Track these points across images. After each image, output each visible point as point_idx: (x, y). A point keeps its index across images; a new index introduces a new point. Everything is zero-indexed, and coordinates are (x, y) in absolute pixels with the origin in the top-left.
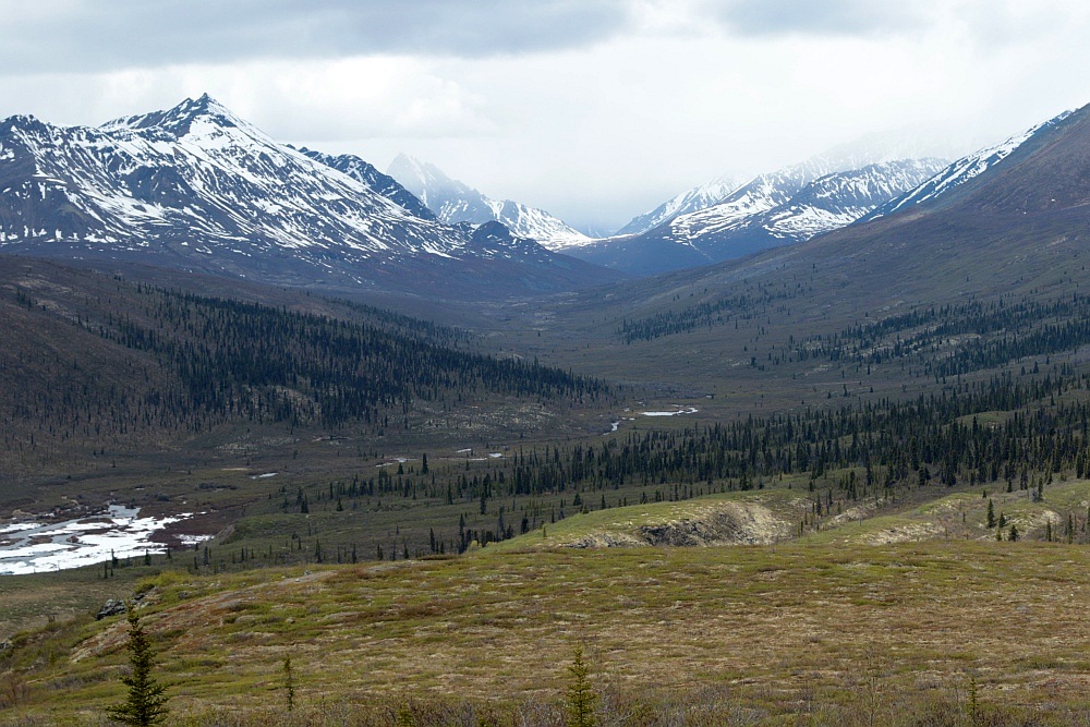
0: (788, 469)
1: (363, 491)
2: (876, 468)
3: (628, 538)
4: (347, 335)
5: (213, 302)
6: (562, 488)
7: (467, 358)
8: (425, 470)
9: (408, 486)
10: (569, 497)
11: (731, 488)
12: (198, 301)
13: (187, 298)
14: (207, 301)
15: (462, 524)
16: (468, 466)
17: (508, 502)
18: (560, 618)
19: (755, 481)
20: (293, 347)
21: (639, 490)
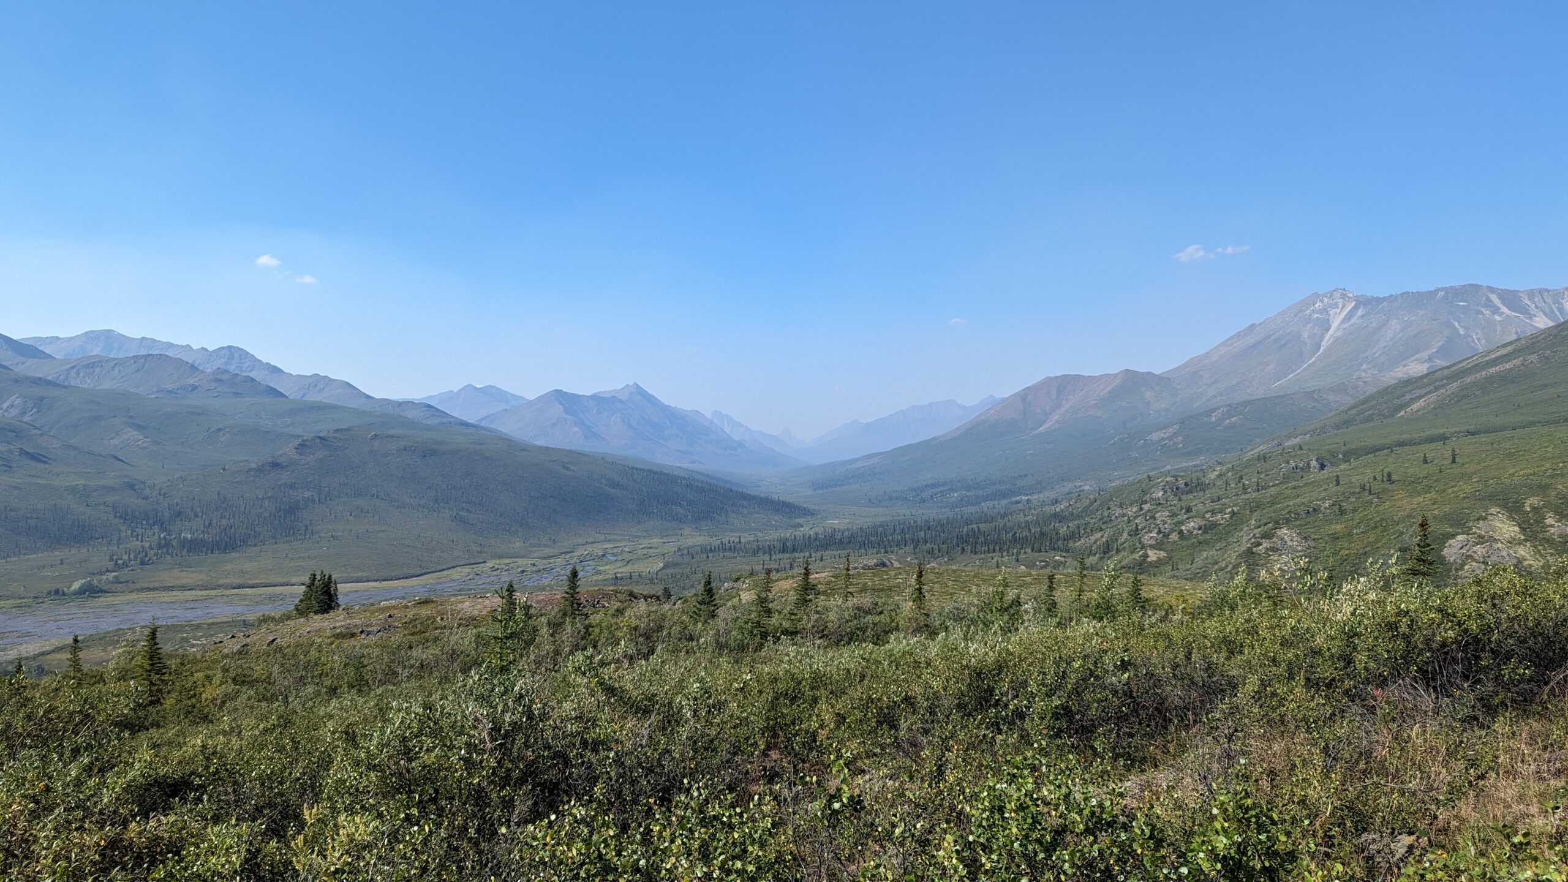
5: (643, 470)
7: (750, 496)
13: (633, 468)
14: (640, 470)
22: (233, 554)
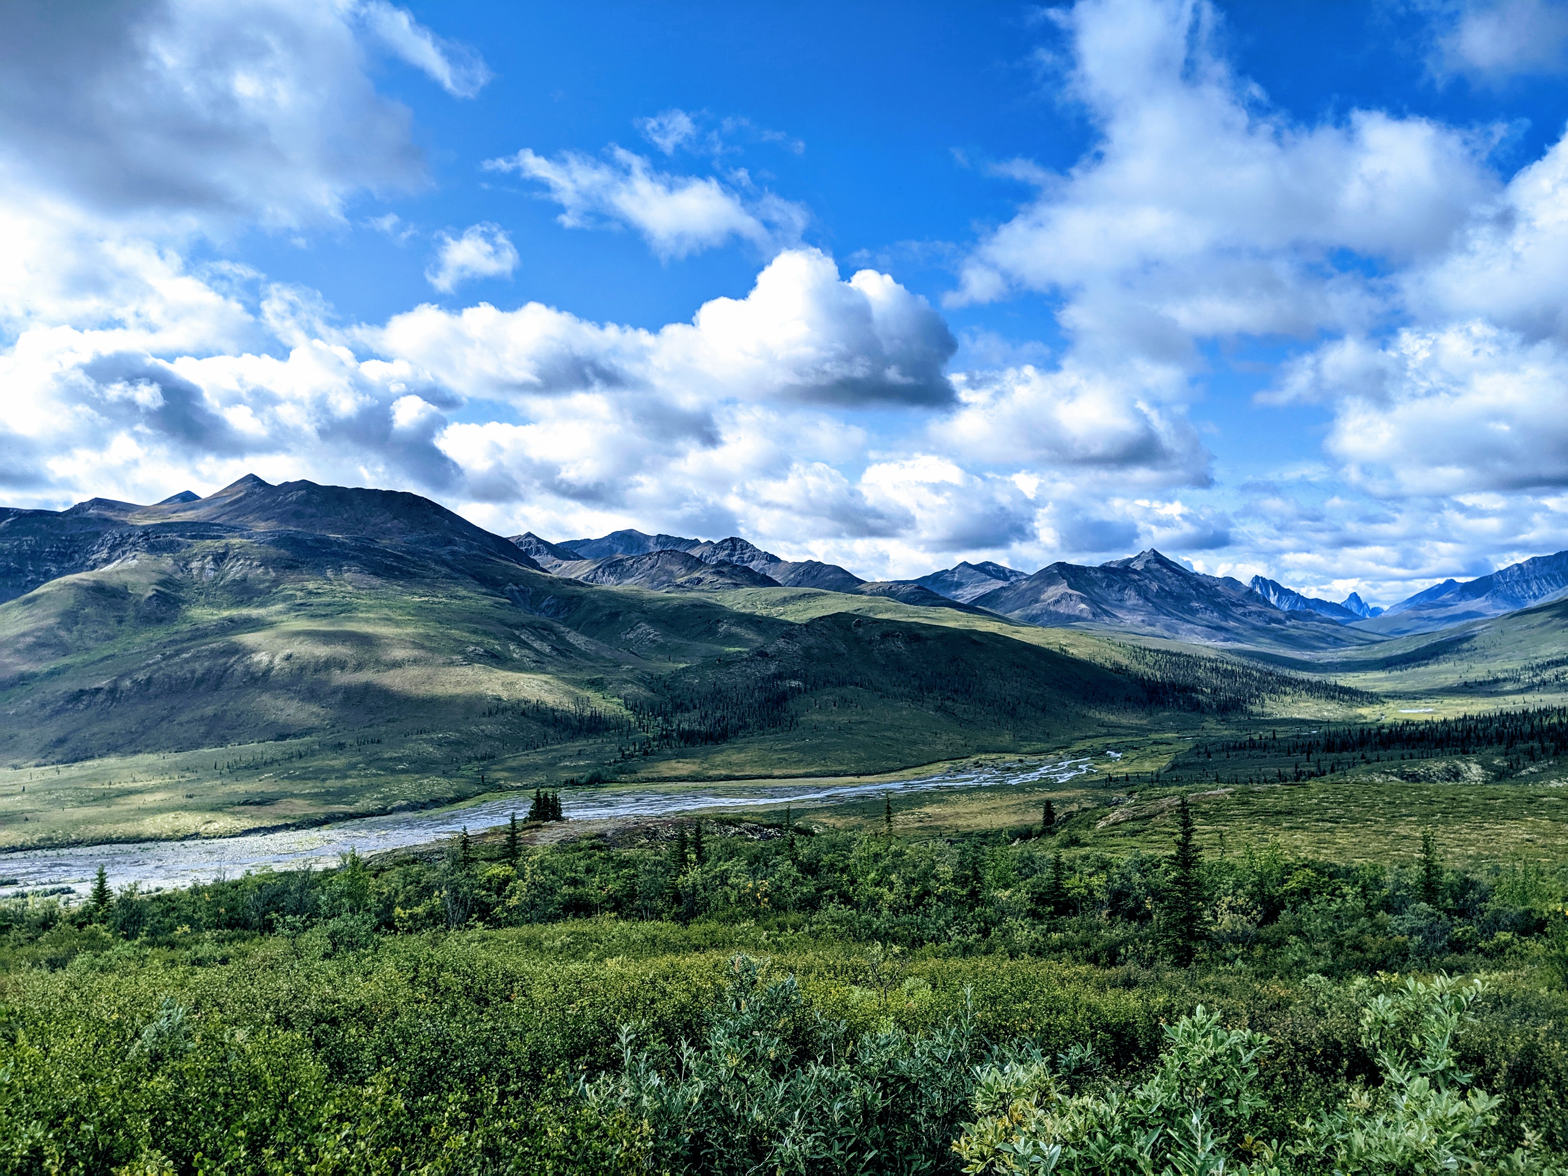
0: (1490, 743)
1: (1240, 748)
2: (1547, 744)
3: (1394, 778)
4: (1229, 668)
5: (1158, 651)
6: (1353, 750)
7: (1296, 680)
8: (1274, 738)
9: (1265, 746)
10: (1358, 754)
11: (1456, 753)
12: (1150, 651)
13: (1145, 649)
14: (1155, 651)
15: (1297, 767)
16: (1298, 737)
17: (1322, 756)
18: (1368, 820)
19: (1471, 749)
20: (1200, 673)
21: (1399, 752)
22: (725, 746)
